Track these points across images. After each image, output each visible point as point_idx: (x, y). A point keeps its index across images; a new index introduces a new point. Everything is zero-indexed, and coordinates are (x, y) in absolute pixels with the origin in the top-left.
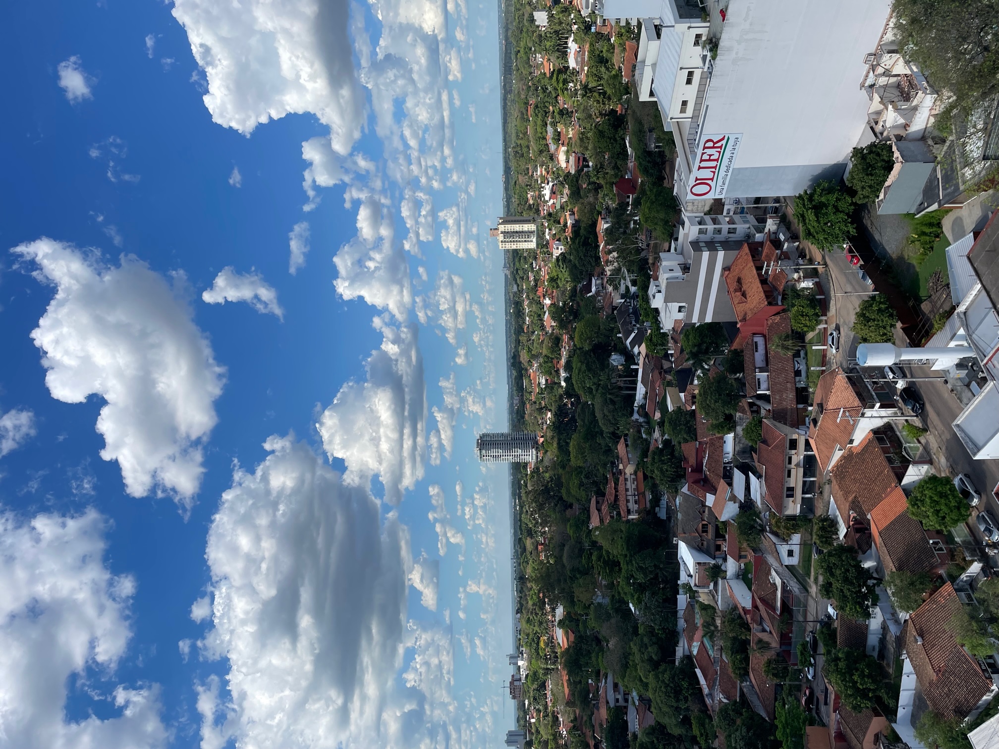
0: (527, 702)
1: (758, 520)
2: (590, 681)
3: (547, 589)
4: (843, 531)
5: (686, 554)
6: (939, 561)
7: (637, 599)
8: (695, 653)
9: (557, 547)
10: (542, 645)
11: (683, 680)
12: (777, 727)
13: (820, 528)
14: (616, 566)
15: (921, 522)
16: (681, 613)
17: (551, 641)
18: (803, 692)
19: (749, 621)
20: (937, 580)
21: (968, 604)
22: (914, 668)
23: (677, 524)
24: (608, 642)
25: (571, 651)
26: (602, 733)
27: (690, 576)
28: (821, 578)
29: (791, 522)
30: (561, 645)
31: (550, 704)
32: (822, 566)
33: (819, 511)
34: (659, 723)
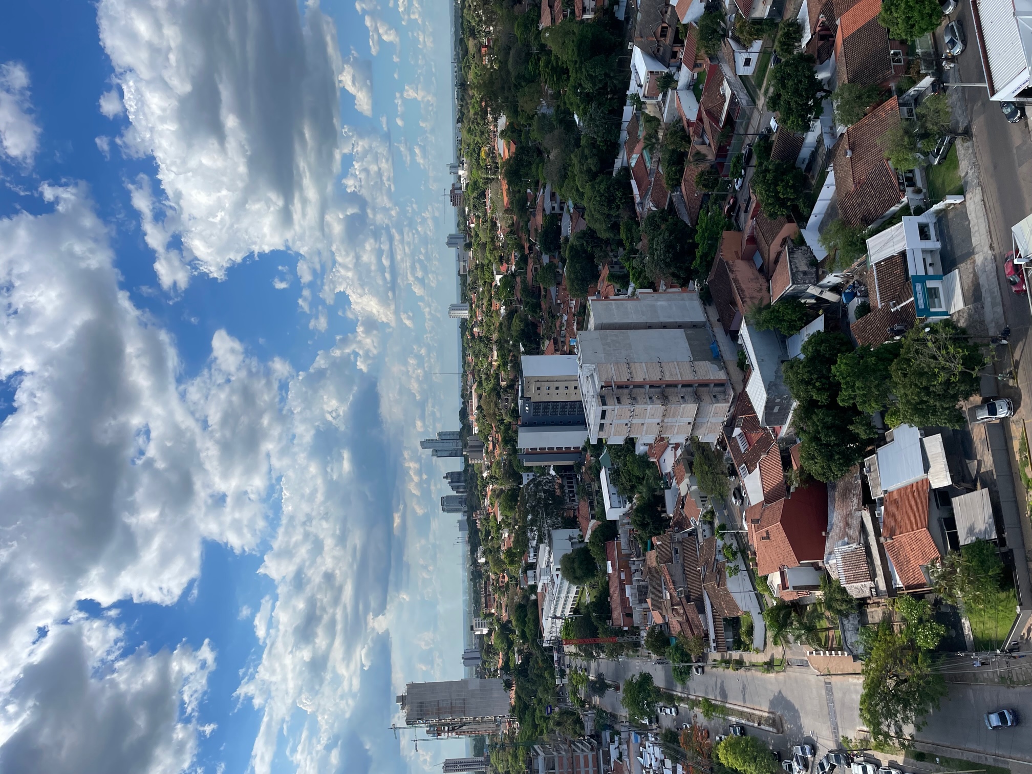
0: (467, 209)
1: (722, 23)
2: (529, 191)
3: (490, 98)
4: (807, 36)
5: (640, 63)
6: (893, 73)
7: (583, 109)
8: (633, 164)
9: (503, 50)
10: (483, 155)
11: (618, 190)
12: (697, 231)
13: (785, 34)
14: (564, 74)
15: (889, 30)
16: (625, 126)
17: (492, 152)
18: (727, 201)
19: (691, 133)
20: (885, 94)
21: (907, 119)
22: (836, 179)
23: (635, 26)
24: (549, 153)
25: (511, 162)
26: (536, 237)
27: (640, 86)
28: (771, 90)
29: (756, 27)
30: (502, 155)
31: (489, 211)
32: (776, 77)
33: (788, 15)
34: (590, 228)
